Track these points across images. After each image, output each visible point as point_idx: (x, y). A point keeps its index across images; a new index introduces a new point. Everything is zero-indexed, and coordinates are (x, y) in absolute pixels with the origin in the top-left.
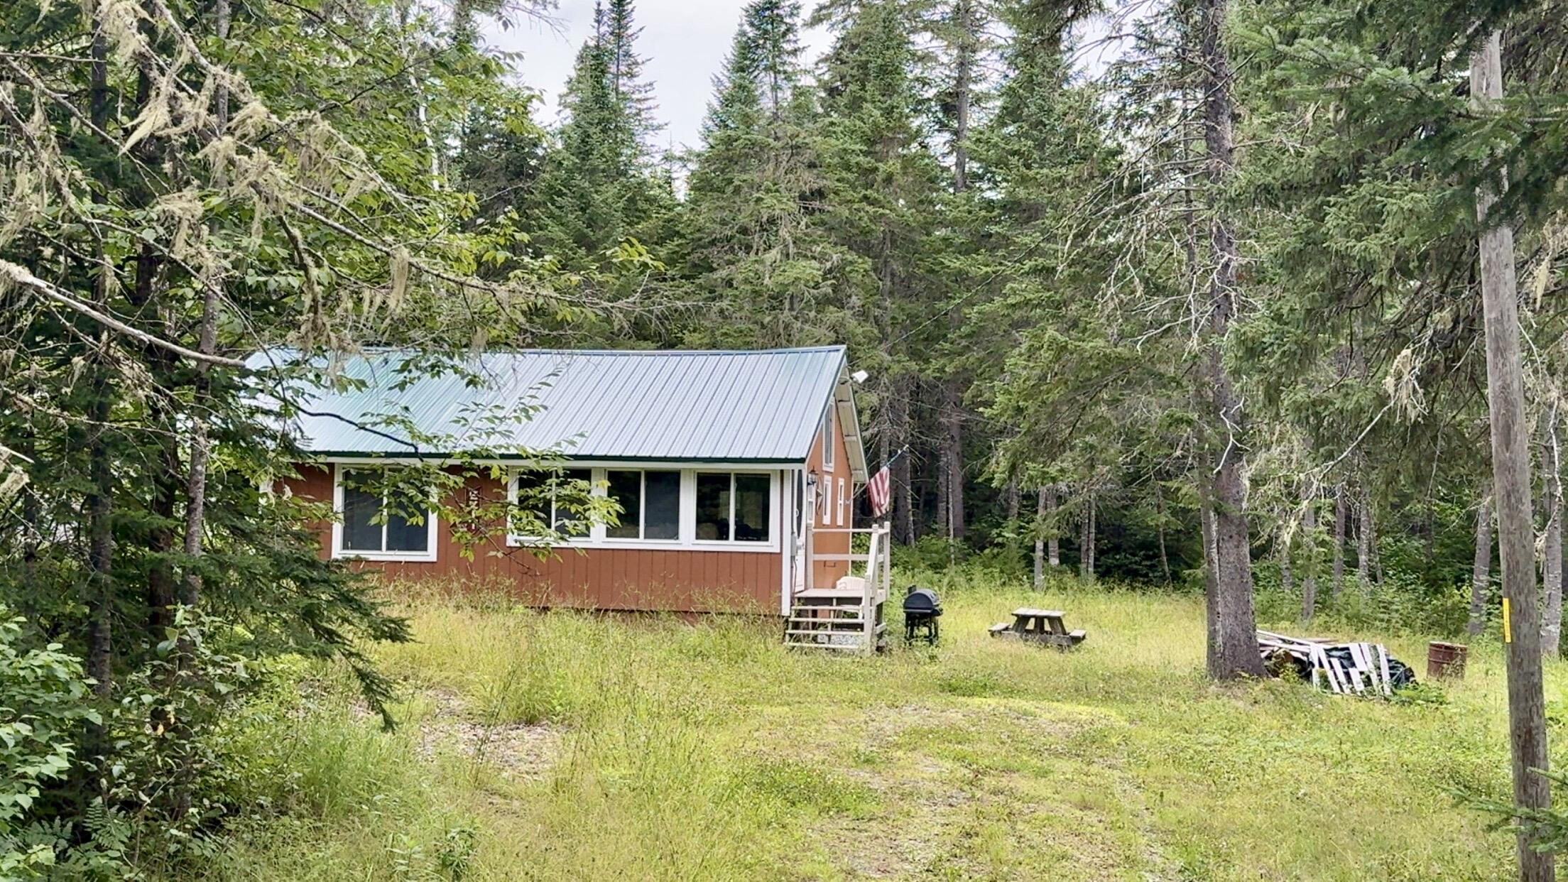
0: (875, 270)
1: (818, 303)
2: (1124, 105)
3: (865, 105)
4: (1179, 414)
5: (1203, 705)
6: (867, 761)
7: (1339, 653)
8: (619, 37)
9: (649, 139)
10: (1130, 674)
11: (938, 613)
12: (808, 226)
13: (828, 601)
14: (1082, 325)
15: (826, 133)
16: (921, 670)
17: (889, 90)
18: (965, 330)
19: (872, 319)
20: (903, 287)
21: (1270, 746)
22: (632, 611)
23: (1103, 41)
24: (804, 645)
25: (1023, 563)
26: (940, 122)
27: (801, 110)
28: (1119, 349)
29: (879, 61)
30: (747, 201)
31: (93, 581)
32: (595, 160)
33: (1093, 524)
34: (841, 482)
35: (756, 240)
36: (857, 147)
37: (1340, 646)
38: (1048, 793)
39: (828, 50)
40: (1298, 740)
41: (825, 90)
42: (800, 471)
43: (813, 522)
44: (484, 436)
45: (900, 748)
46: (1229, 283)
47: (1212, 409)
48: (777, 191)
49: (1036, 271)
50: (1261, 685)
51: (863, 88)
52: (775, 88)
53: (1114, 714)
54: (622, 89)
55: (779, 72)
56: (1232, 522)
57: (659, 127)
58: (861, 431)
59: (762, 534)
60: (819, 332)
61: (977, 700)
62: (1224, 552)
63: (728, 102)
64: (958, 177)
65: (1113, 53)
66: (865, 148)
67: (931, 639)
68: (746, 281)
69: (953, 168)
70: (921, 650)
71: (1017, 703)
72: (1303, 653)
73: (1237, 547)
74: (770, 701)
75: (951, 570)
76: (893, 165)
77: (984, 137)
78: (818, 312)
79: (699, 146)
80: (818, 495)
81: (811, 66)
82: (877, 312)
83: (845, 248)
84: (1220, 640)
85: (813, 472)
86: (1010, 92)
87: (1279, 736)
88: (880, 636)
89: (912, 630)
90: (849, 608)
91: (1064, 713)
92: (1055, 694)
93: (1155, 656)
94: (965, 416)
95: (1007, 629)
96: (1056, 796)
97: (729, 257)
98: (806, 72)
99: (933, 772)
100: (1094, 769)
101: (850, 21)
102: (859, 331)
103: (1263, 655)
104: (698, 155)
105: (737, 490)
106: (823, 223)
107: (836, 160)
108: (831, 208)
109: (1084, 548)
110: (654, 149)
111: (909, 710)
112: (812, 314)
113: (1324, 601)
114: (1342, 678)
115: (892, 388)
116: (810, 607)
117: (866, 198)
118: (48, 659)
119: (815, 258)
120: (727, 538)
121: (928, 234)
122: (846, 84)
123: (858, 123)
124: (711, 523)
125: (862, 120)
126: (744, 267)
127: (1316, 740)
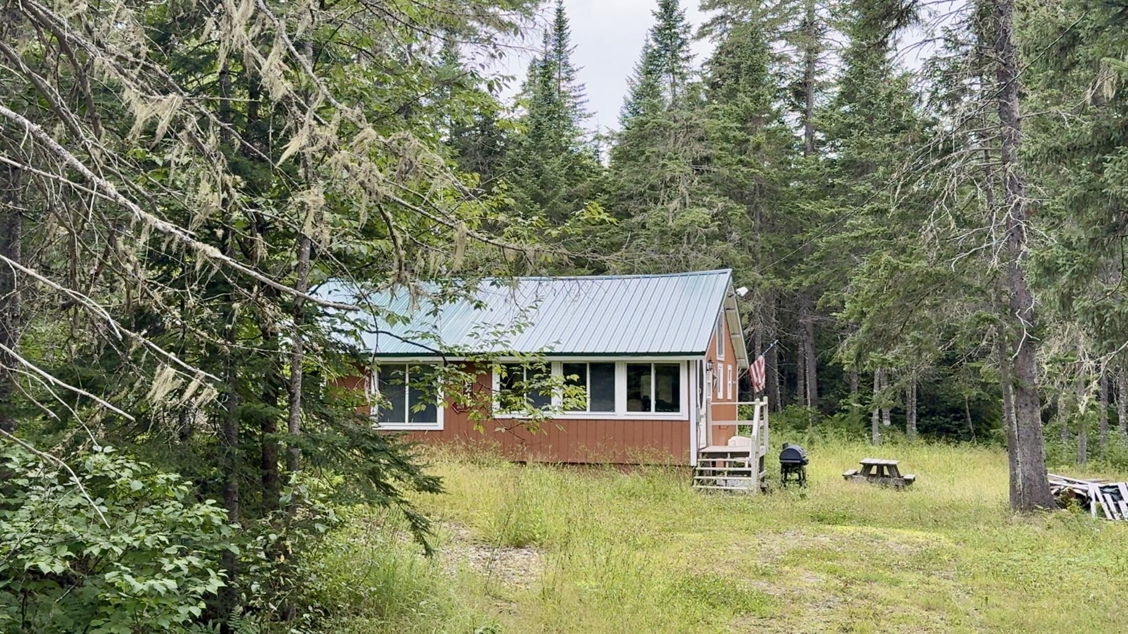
0: (748, 213)
1: (707, 238)
2: (937, 89)
3: (739, 94)
4: (985, 315)
5: (1011, 530)
6: (764, 574)
7: (1110, 490)
8: (560, 52)
9: (582, 124)
10: (952, 507)
11: (805, 463)
12: (699, 183)
13: (724, 455)
14: (908, 251)
15: (711, 116)
16: (796, 504)
17: (756, 83)
18: (816, 255)
19: (747, 249)
20: (770, 225)
21: (1064, 561)
22: (583, 464)
23: (921, 43)
24: (708, 487)
25: (863, 424)
26: (793, 104)
27: (693, 101)
28: (938, 268)
29: (749, 63)
30: (655, 166)
31: (230, 453)
32: (545, 141)
33: (915, 394)
34: (730, 367)
35: (662, 195)
36: (735, 124)
37: (1111, 484)
38: (901, 598)
39: (710, 56)
40: (1084, 558)
41: (708, 84)
42: (701, 361)
43: (711, 397)
44: (490, 345)
45: (786, 564)
46: (1020, 217)
47: (1010, 310)
48: (677, 158)
49: (873, 212)
50: (1054, 514)
51: (737, 81)
52: (674, 85)
53: (943, 537)
54: (562, 89)
55: (676, 73)
56: (1027, 394)
57: (589, 116)
58: (743, 330)
59: (674, 406)
60: (710, 259)
61: (839, 528)
62: (1021, 416)
63: (639, 95)
64: (808, 144)
65: (928, 52)
66: (739, 125)
67: (801, 481)
68: (656, 224)
69: (803, 138)
70: (794, 490)
71: (869, 529)
72: (1082, 490)
73: (1031, 412)
74: (688, 529)
75: (810, 429)
76: (760, 137)
77: (828, 115)
78: (708, 245)
79: (619, 128)
80: (714, 378)
81: (698, 68)
82: (751, 243)
83: (727, 198)
84: (1020, 481)
85: (710, 361)
86: (846, 82)
87: (1069, 553)
88: (763, 480)
89: (786, 475)
90: (739, 460)
91: (905, 536)
92: (898, 522)
93: (969, 493)
94: (816, 318)
95: (856, 474)
96: (907, 600)
97: (644, 207)
98: (696, 73)
99: (812, 582)
100: (933, 579)
101: (726, 35)
102: (738, 257)
103: (1053, 492)
104: (620, 135)
105: (656, 374)
106: (710, 180)
107: (718, 134)
108: (716, 170)
109: (909, 413)
110: (586, 131)
111: (790, 535)
112: (704, 246)
113: (1093, 451)
114: (1113, 509)
115: (763, 298)
116: (711, 460)
117: (741, 161)
118: (207, 511)
119: (705, 206)
120: (650, 410)
121: (787, 186)
122: (724, 80)
123: (734, 107)
124: (637, 400)
125: (737, 105)
126: (654, 214)
127: (1098, 556)
